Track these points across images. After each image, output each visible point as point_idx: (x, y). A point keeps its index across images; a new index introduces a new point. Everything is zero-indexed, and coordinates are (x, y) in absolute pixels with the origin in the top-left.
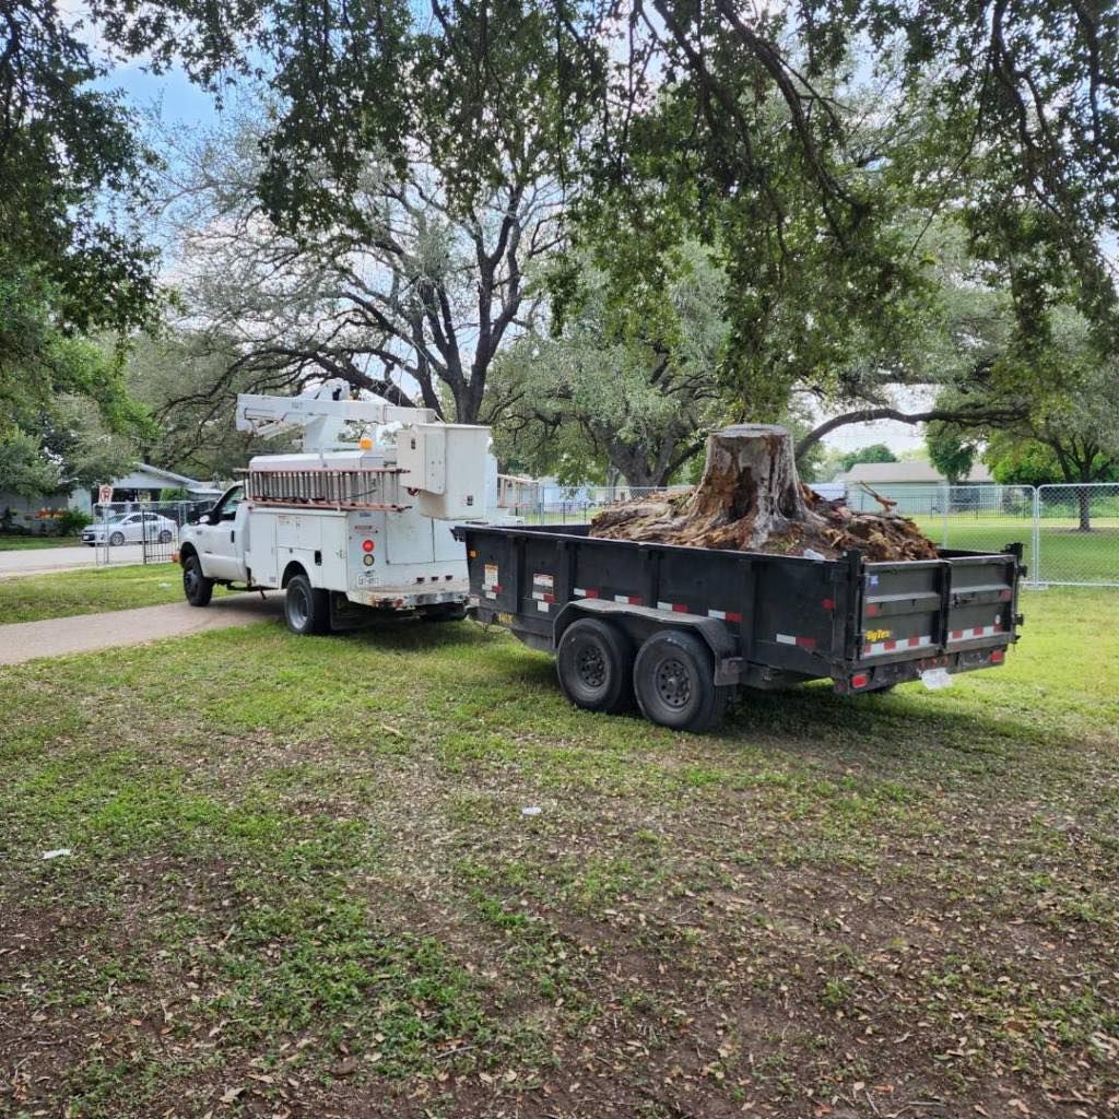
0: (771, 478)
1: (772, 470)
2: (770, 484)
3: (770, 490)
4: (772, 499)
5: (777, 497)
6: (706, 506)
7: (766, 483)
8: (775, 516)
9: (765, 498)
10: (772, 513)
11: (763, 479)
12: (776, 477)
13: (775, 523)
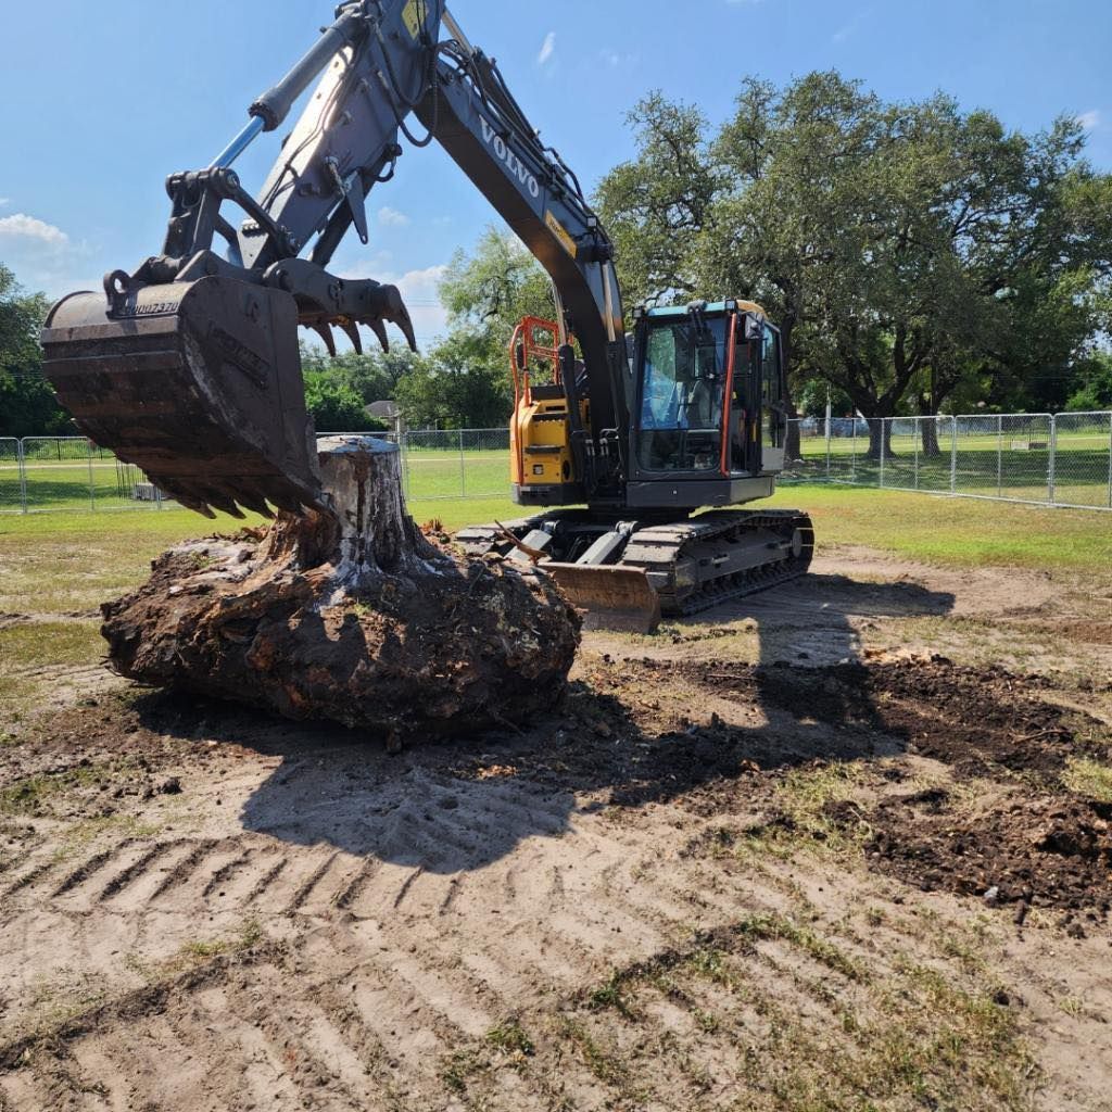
0: (360, 511)
1: (361, 501)
2: (360, 519)
3: (360, 529)
4: (363, 541)
5: (370, 539)
6: (279, 550)
7: (354, 519)
8: (366, 567)
9: (352, 540)
10: (360, 562)
11: (349, 514)
12: (367, 510)
13: (362, 576)
